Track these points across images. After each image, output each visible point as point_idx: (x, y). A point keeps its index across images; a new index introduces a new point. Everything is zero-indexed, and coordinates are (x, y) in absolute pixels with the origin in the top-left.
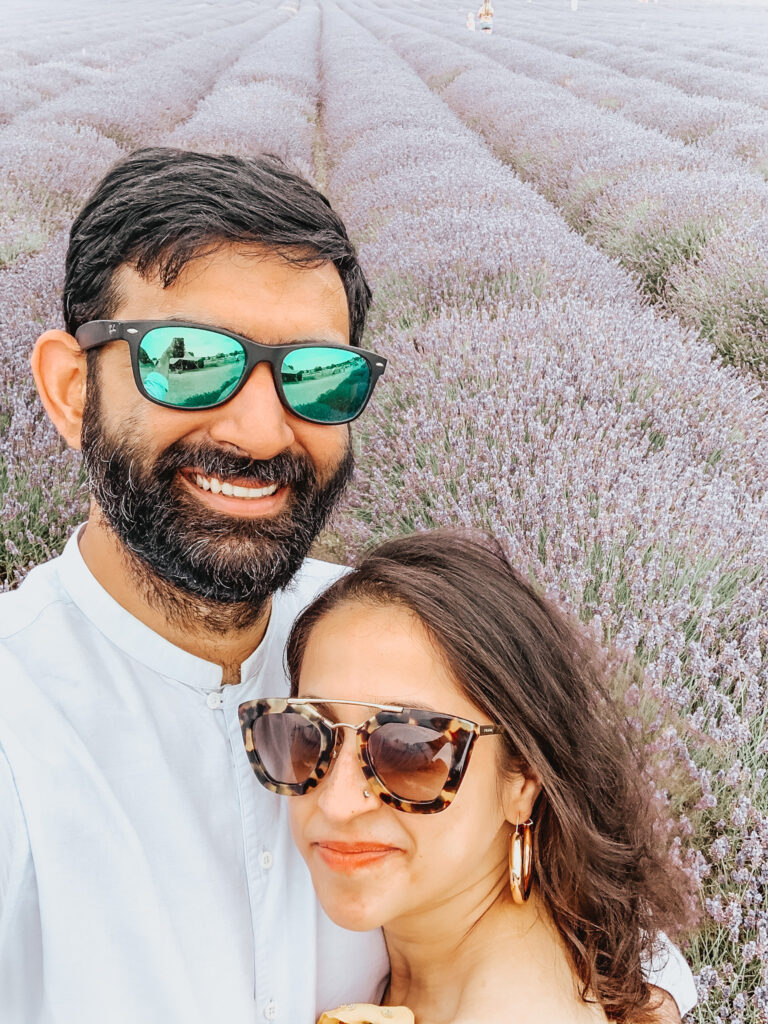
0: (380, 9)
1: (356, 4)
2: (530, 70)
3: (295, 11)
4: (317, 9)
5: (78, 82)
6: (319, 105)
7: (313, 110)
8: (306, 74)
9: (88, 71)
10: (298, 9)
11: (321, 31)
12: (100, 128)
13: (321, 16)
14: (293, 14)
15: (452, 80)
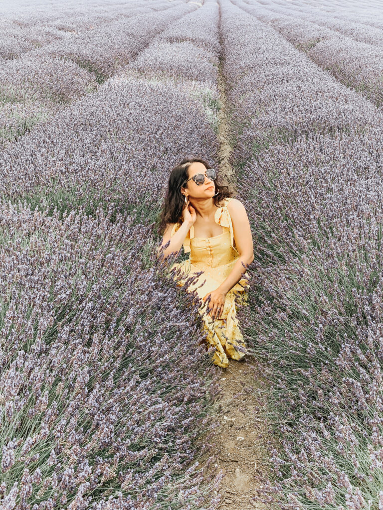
0: (262, 5)
1: (245, 2)
2: (369, 41)
3: (200, 5)
4: (217, 4)
5: (57, 38)
6: (221, 58)
7: (217, 60)
8: (212, 39)
9: (62, 33)
10: (203, 4)
11: (220, 16)
12: (78, 62)
13: (220, 9)
14: (199, 7)
15: (314, 45)
